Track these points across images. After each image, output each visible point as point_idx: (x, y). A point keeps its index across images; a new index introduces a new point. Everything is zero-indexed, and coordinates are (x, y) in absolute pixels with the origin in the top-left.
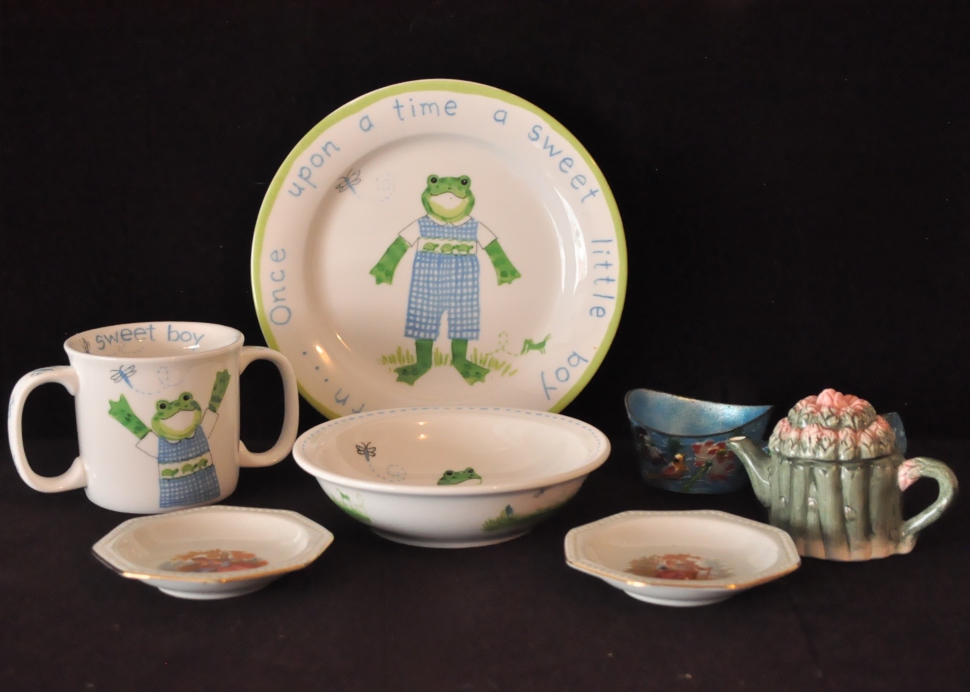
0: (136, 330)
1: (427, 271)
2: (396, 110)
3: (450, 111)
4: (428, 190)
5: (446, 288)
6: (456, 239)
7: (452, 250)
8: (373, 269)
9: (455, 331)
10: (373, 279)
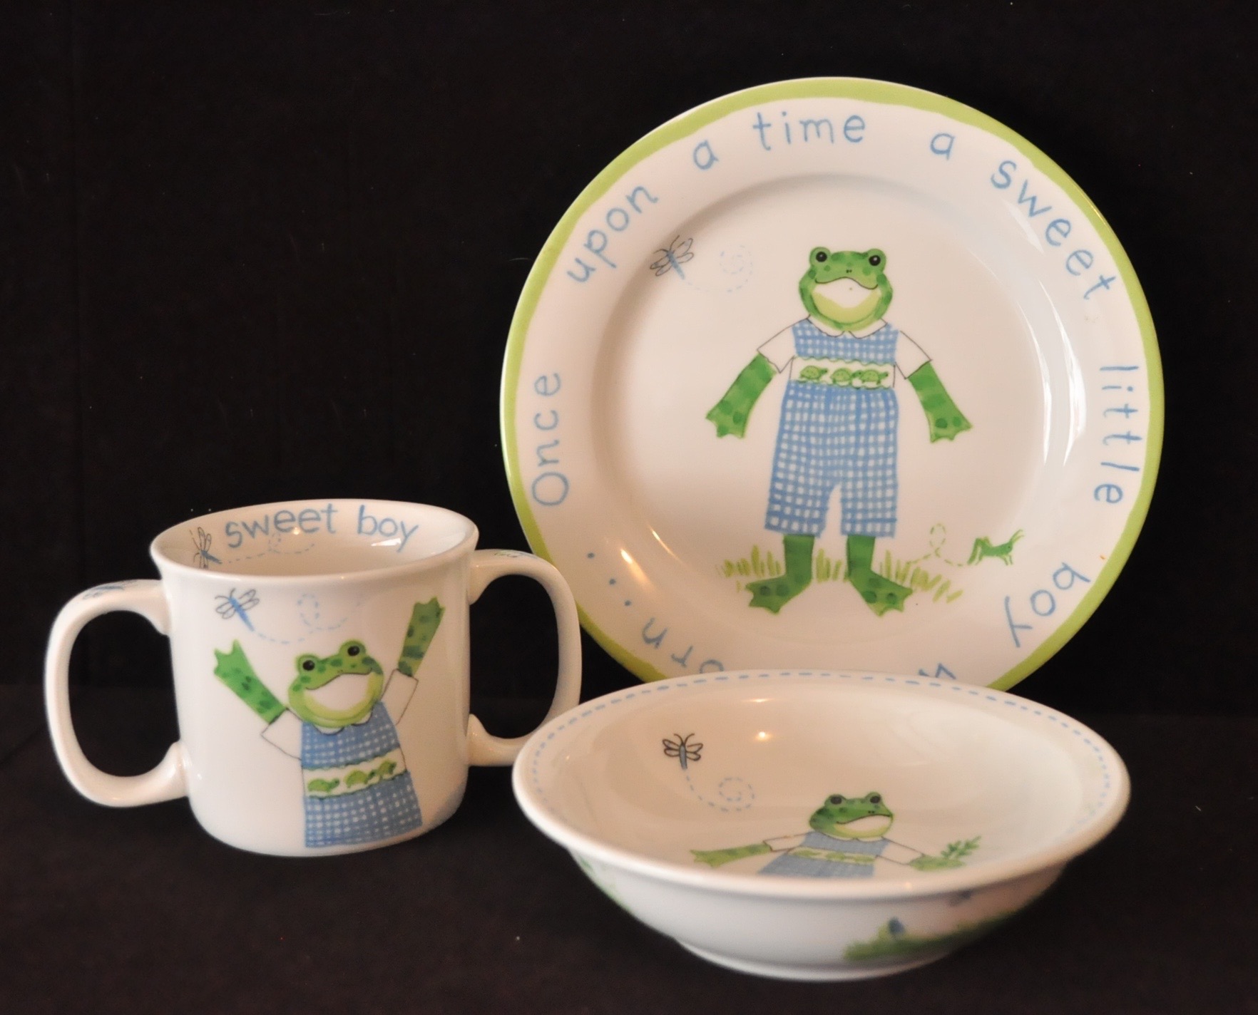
0: (303, 513)
1: (806, 416)
2: (757, 131)
3: (853, 134)
4: (811, 273)
5: (839, 447)
6: (859, 360)
7: (850, 379)
8: (714, 410)
9: (853, 522)
10: (712, 427)
